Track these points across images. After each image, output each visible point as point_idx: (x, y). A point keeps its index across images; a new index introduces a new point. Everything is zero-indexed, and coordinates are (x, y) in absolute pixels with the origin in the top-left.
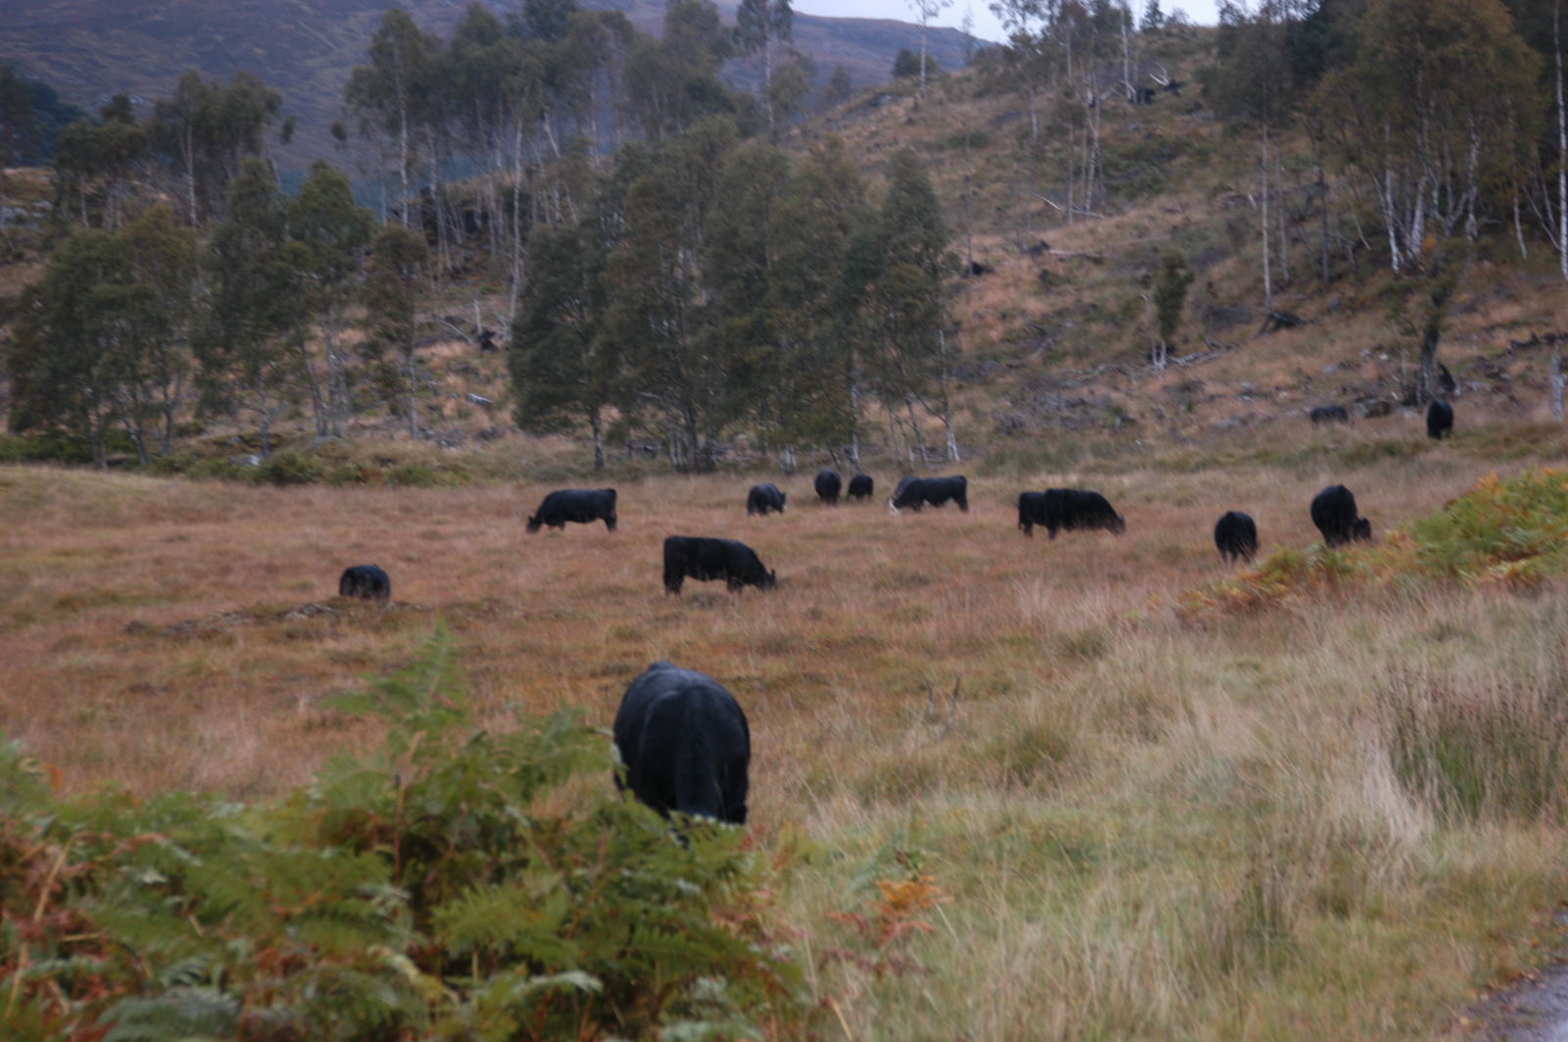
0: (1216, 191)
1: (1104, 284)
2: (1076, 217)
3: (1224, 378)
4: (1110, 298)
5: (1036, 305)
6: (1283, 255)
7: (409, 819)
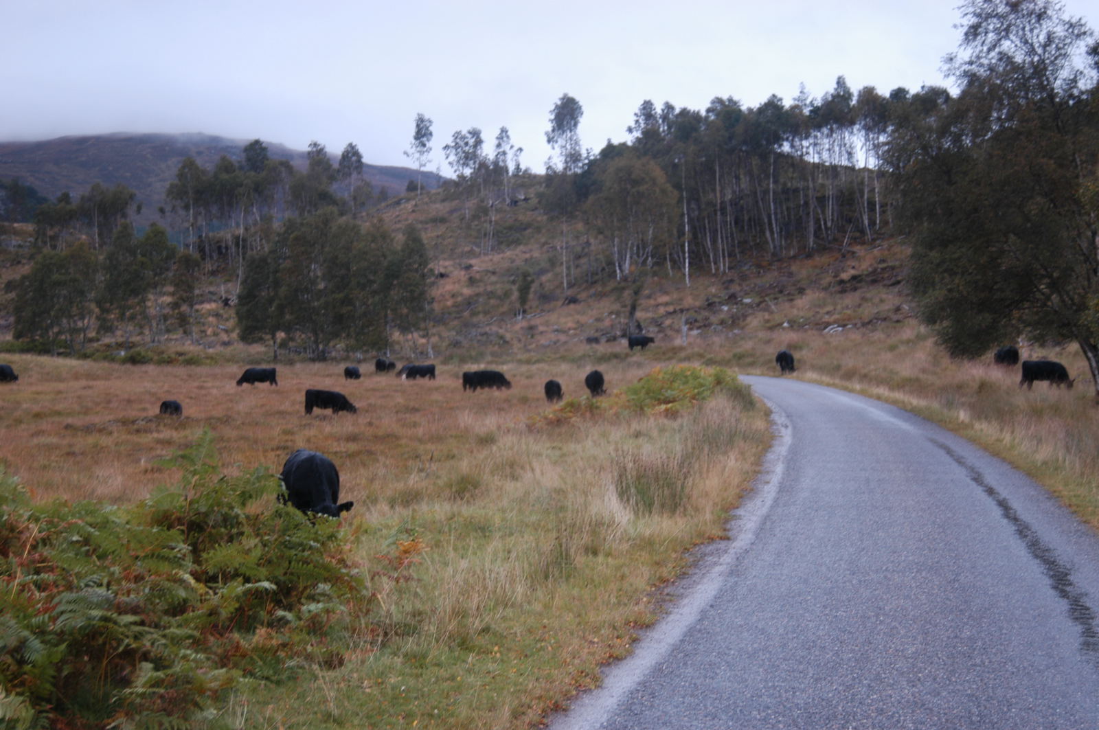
0: (544, 244)
1: (496, 283)
2: (485, 254)
3: (547, 324)
4: (499, 289)
5: (467, 291)
6: (572, 272)
7: (191, 514)
